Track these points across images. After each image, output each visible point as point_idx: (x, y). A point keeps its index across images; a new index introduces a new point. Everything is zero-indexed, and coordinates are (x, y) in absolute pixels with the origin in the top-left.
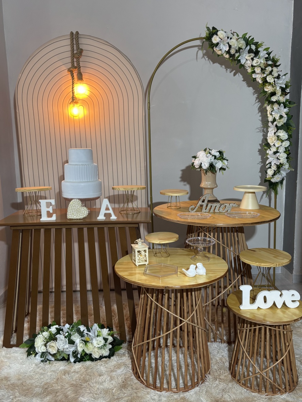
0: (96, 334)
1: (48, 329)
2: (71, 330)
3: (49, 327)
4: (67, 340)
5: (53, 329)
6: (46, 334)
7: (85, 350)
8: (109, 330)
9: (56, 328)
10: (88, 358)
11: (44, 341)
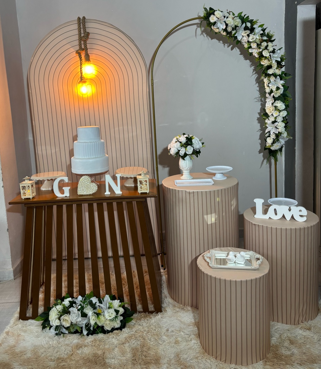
0: (108, 306)
1: (62, 303)
2: (84, 303)
3: (63, 300)
4: (80, 313)
5: (66, 302)
6: (59, 307)
7: (97, 323)
8: (120, 302)
9: (70, 301)
10: (100, 330)
11: (58, 315)
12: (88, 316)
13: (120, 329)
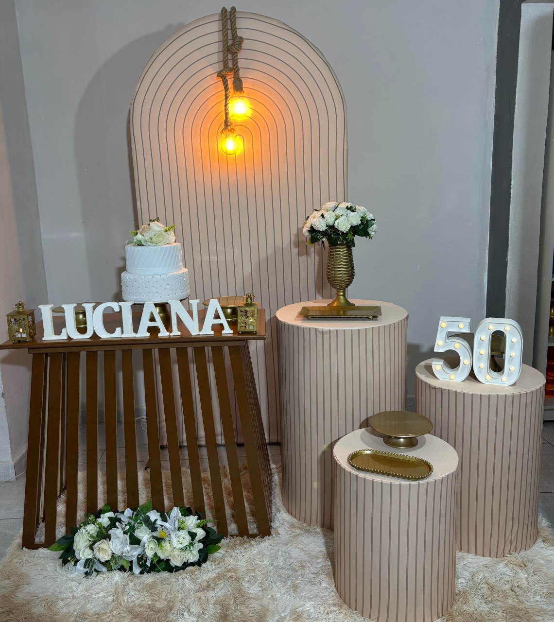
0: (177, 526)
1: (96, 520)
2: (135, 521)
3: (98, 515)
4: (127, 537)
5: (104, 520)
6: (92, 528)
7: (158, 554)
8: (198, 519)
9: (110, 518)
10: (163, 566)
11: (90, 541)
12: (141, 543)
13: (199, 563)
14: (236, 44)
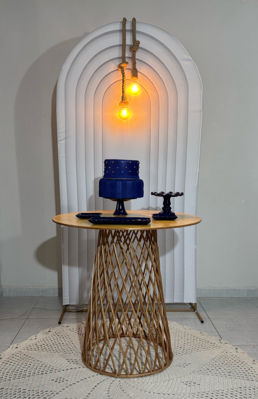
14: (136, 46)
